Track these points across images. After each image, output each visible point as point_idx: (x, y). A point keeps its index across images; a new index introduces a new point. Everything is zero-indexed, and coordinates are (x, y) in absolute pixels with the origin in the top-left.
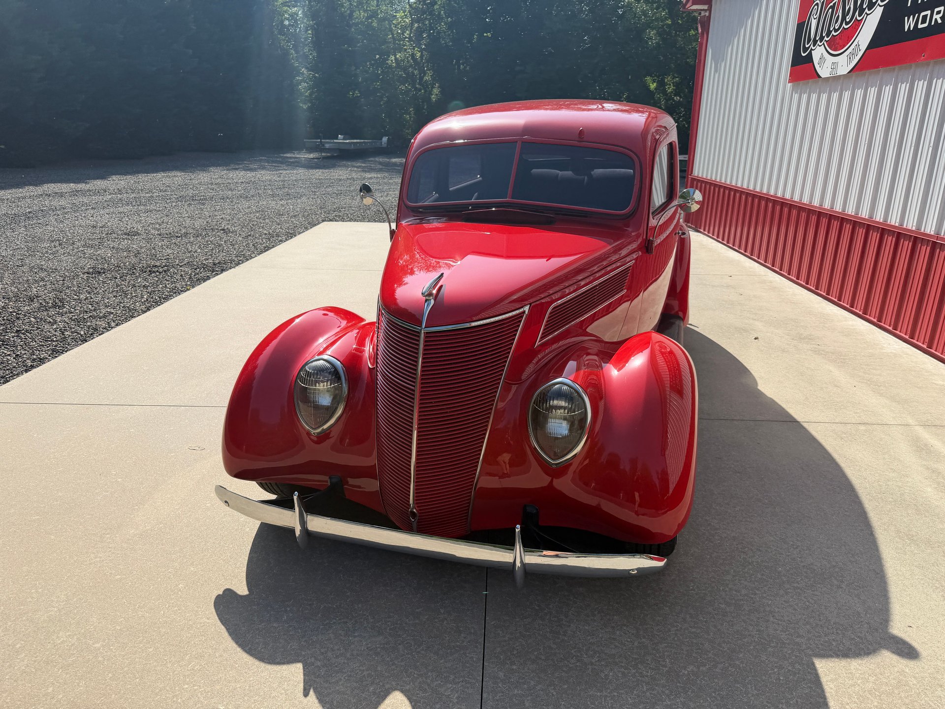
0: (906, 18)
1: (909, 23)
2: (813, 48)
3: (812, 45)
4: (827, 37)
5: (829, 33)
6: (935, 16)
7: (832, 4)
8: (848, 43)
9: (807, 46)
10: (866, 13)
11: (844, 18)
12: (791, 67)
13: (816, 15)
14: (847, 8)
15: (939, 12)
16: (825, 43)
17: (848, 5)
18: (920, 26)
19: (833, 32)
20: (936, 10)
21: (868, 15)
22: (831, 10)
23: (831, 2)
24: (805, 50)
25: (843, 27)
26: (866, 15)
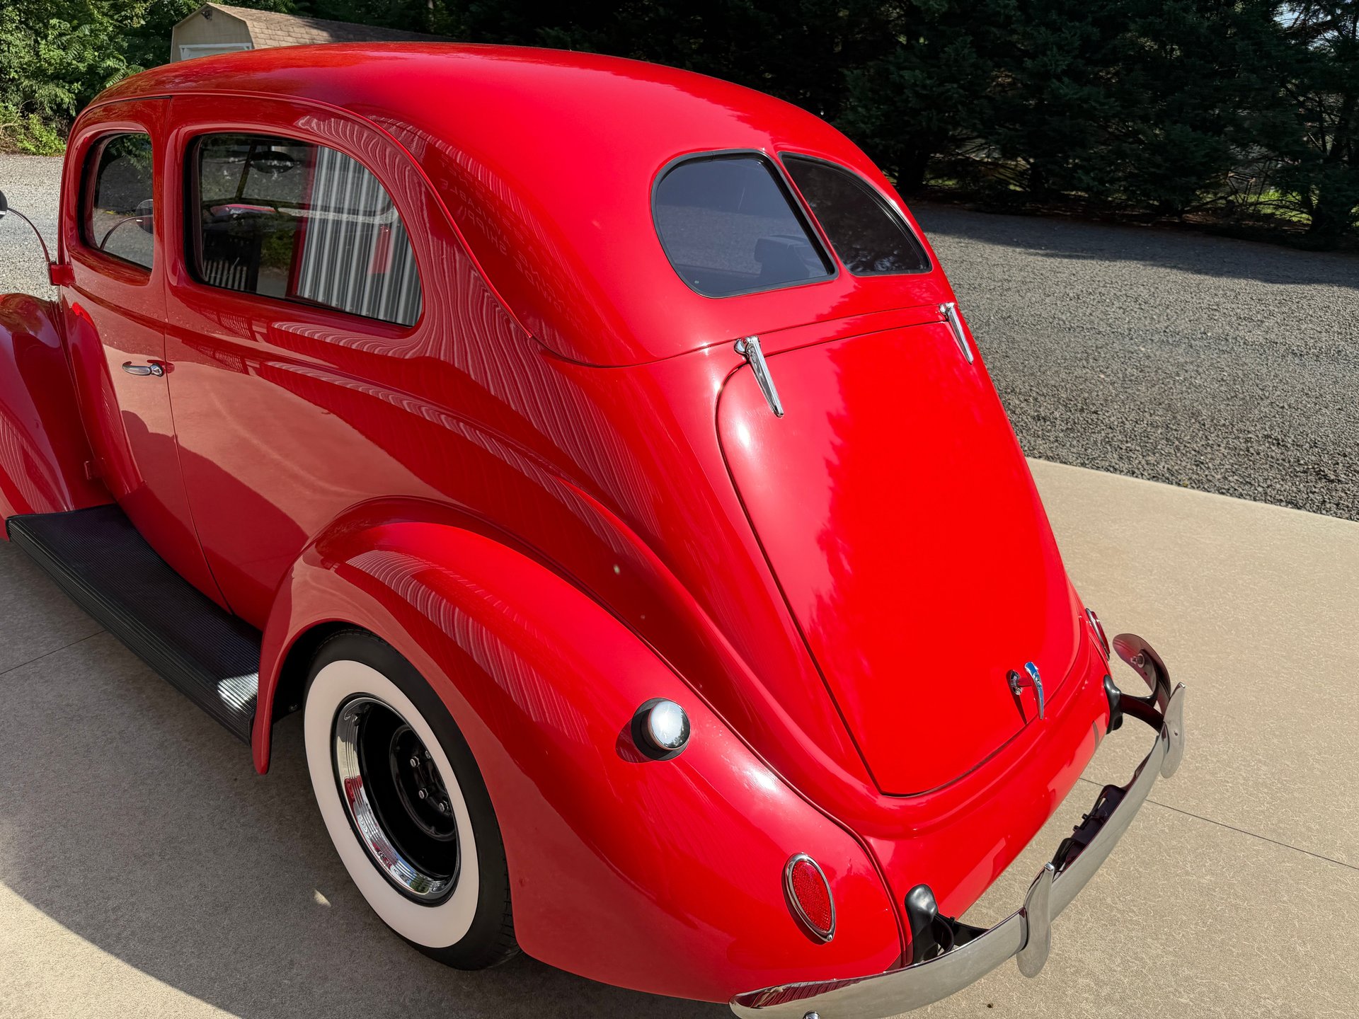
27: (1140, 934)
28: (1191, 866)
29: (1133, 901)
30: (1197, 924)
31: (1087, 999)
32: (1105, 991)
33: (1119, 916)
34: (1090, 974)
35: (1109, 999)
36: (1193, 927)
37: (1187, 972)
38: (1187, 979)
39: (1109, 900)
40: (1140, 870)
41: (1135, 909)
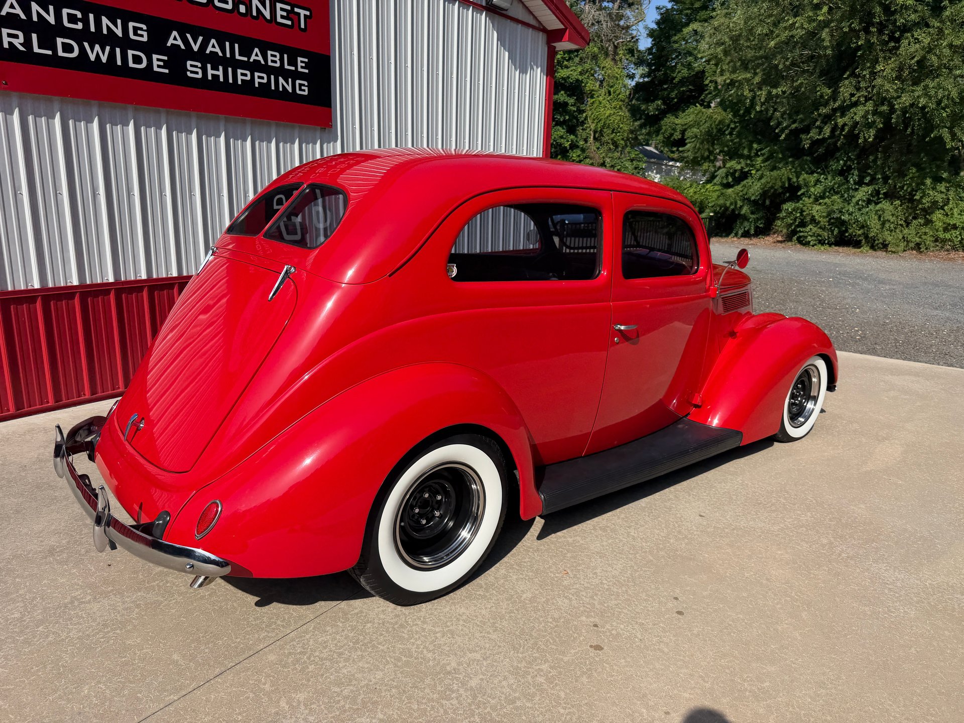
6: (6, 39)
15: (10, 36)
20: (5, 31)
27: (87, 633)
28: (101, 688)
29: (108, 642)
30: (67, 662)
31: (80, 595)
32: (76, 603)
33: (106, 630)
34: (89, 602)
35: (72, 602)
36: (67, 659)
37: (50, 639)
38: (47, 636)
39: (118, 631)
40: (123, 659)
41: (102, 640)
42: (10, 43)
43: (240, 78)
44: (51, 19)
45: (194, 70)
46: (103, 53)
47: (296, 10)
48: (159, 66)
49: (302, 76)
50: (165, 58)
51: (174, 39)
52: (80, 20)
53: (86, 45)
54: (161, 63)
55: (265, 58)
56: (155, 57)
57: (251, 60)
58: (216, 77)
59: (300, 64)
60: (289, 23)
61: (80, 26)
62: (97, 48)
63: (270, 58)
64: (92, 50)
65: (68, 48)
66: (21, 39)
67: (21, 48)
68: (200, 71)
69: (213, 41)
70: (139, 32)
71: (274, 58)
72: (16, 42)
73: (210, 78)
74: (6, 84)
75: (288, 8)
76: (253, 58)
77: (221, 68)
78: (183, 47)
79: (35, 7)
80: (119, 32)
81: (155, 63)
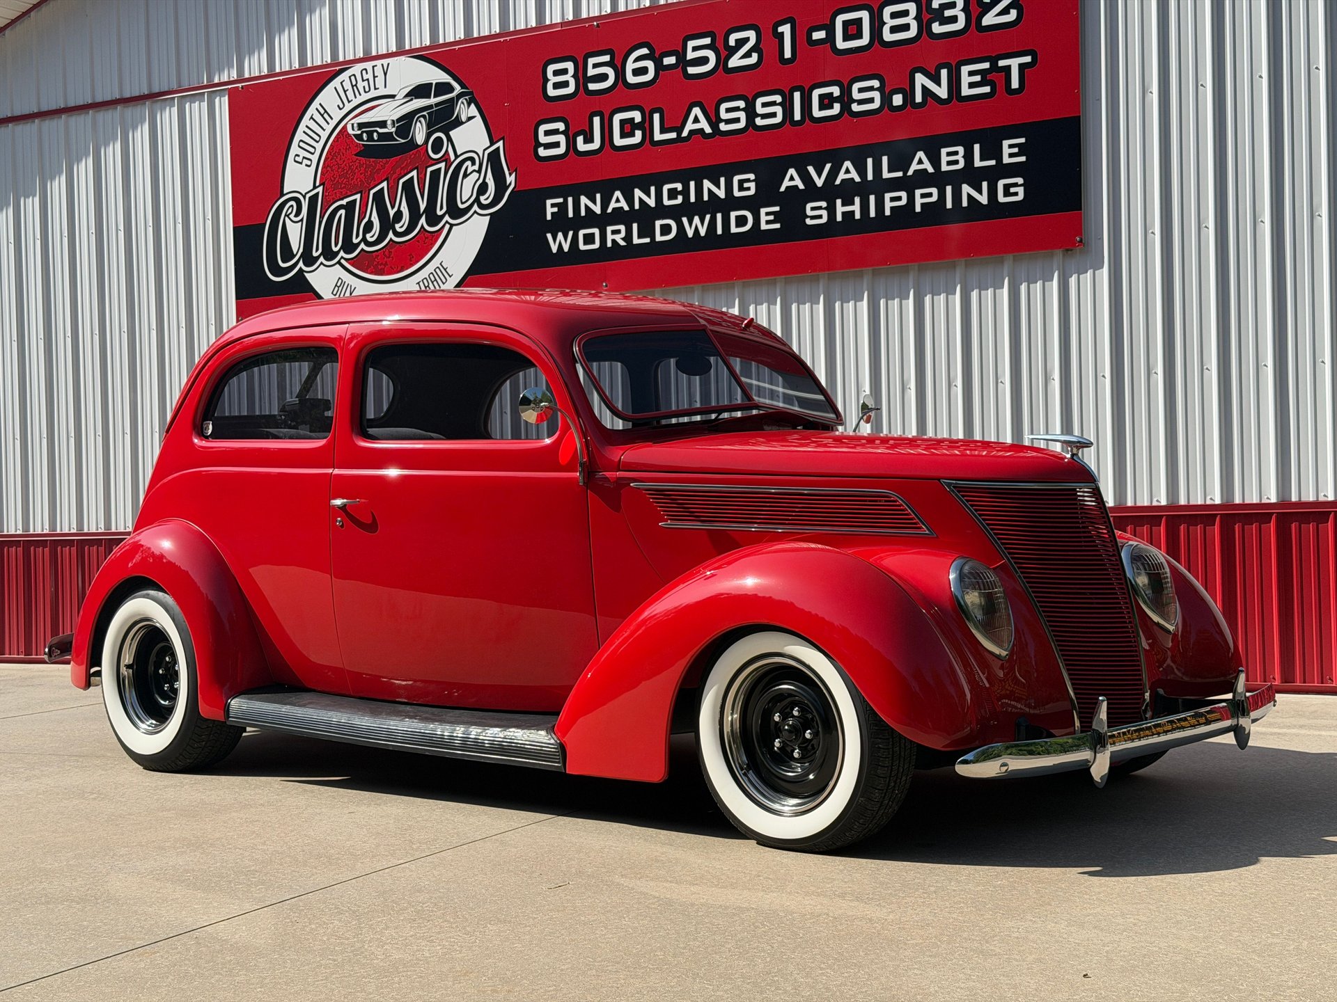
0: (549, 236)
1: (558, 242)
2: (305, 268)
3: (301, 262)
4: (347, 252)
5: (348, 246)
6: (610, 237)
7: (344, 202)
8: (412, 265)
9: (283, 265)
10: (447, 222)
11: (387, 224)
12: (239, 296)
13: (297, 215)
14: (392, 213)
15: (614, 232)
16: (343, 261)
17: (393, 207)
18: (582, 247)
19: (362, 246)
20: (609, 229)
21: (452, 226)
22: (342, 212)
23: (342, 199)
24: (279, 271)
25: (391, 239)
26: (447, 226)
42: (614, 241)
43: (888, 205)
44: (652, 202)
45: (816, 214)
46: (702, 224)
47: (1002, 63)
48: (768, 222)
49: (1012, 170)
50: (777, 209)
51: (792, 180)
52: (680, 193)
53: (685, 220)
54: (772, 218)
55: (935, 161)
56: (763, 211)
57: (910, 173)
58: (848, 215)
59: (1006, 151)
60: (987, 89)
61: (680, 199)
62: (696, 220)
63: (944, 159)
64: (690, 224)
65: (666, 230)
66: (623, 234)
67: (622, 243)
68: (824, 213)
69: (848, 164)
70: (746, 185)
71: (952, 158)
72: (618, 238)
73: (839, 218)
74: (606, 286)
75: (986, 65)
76: (914, 167)
77: (857, 200)
78: (801, 187)
79: (638, 193)
80: (721, 193)
81: (764, 218)
